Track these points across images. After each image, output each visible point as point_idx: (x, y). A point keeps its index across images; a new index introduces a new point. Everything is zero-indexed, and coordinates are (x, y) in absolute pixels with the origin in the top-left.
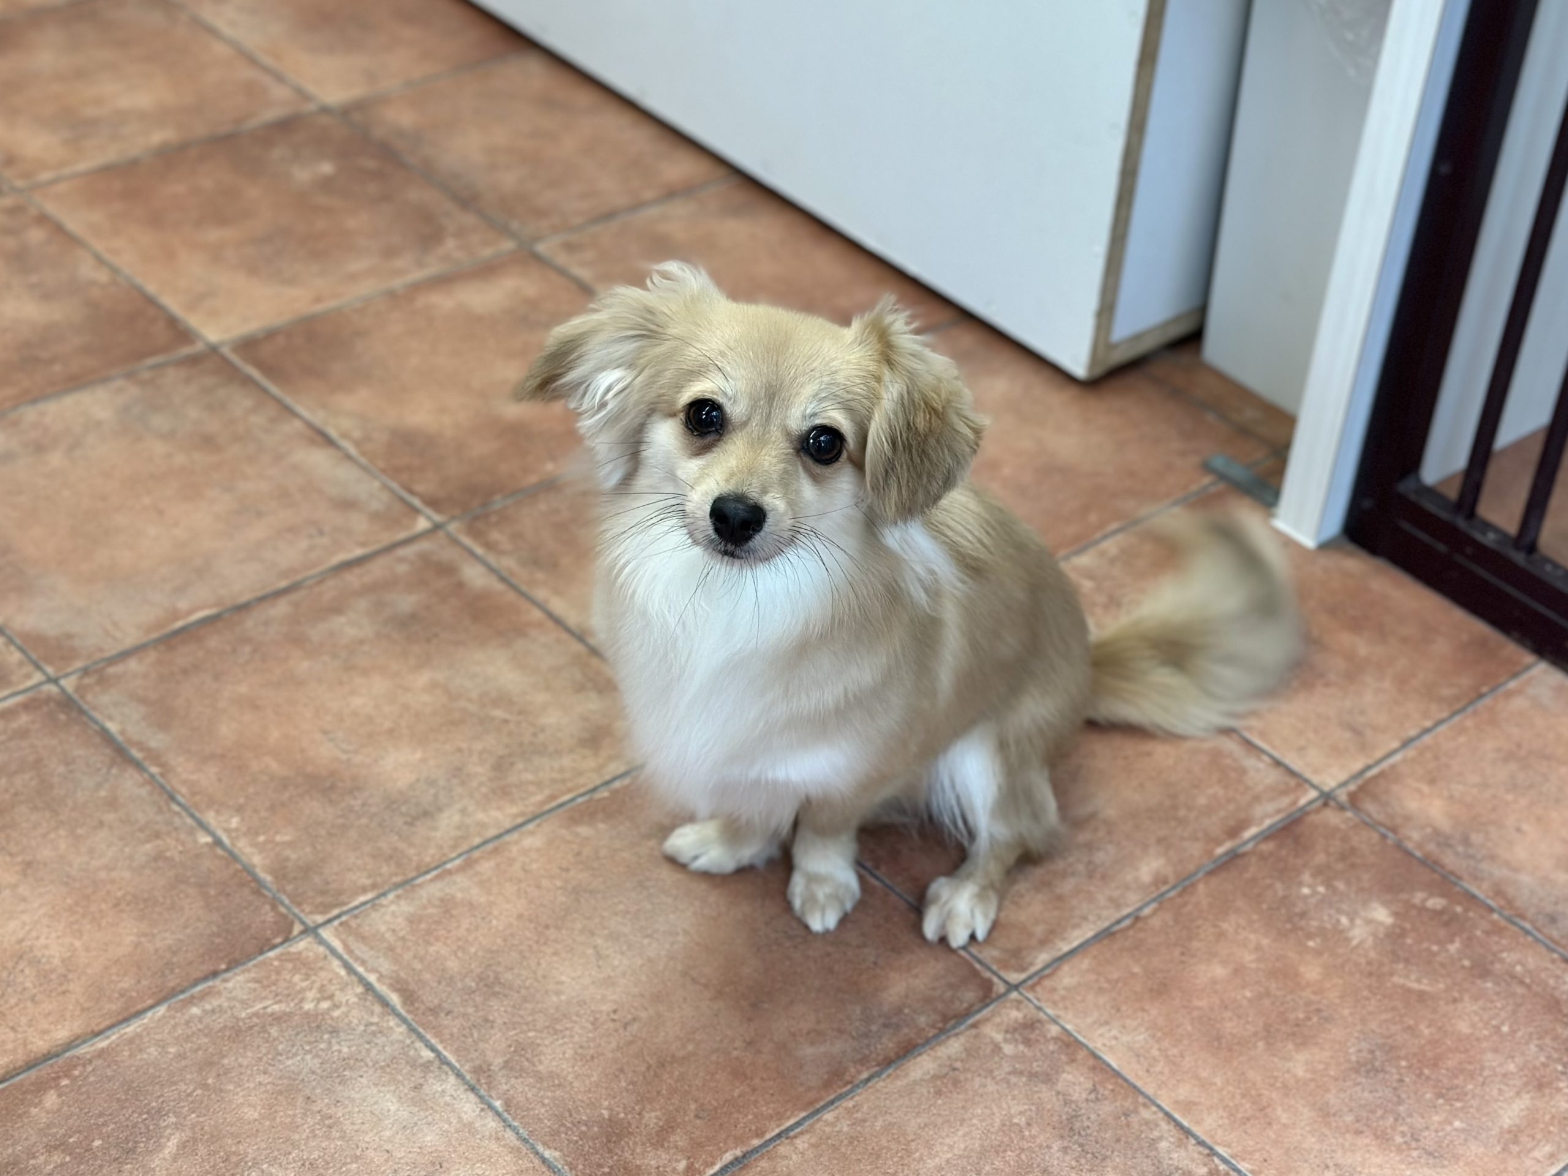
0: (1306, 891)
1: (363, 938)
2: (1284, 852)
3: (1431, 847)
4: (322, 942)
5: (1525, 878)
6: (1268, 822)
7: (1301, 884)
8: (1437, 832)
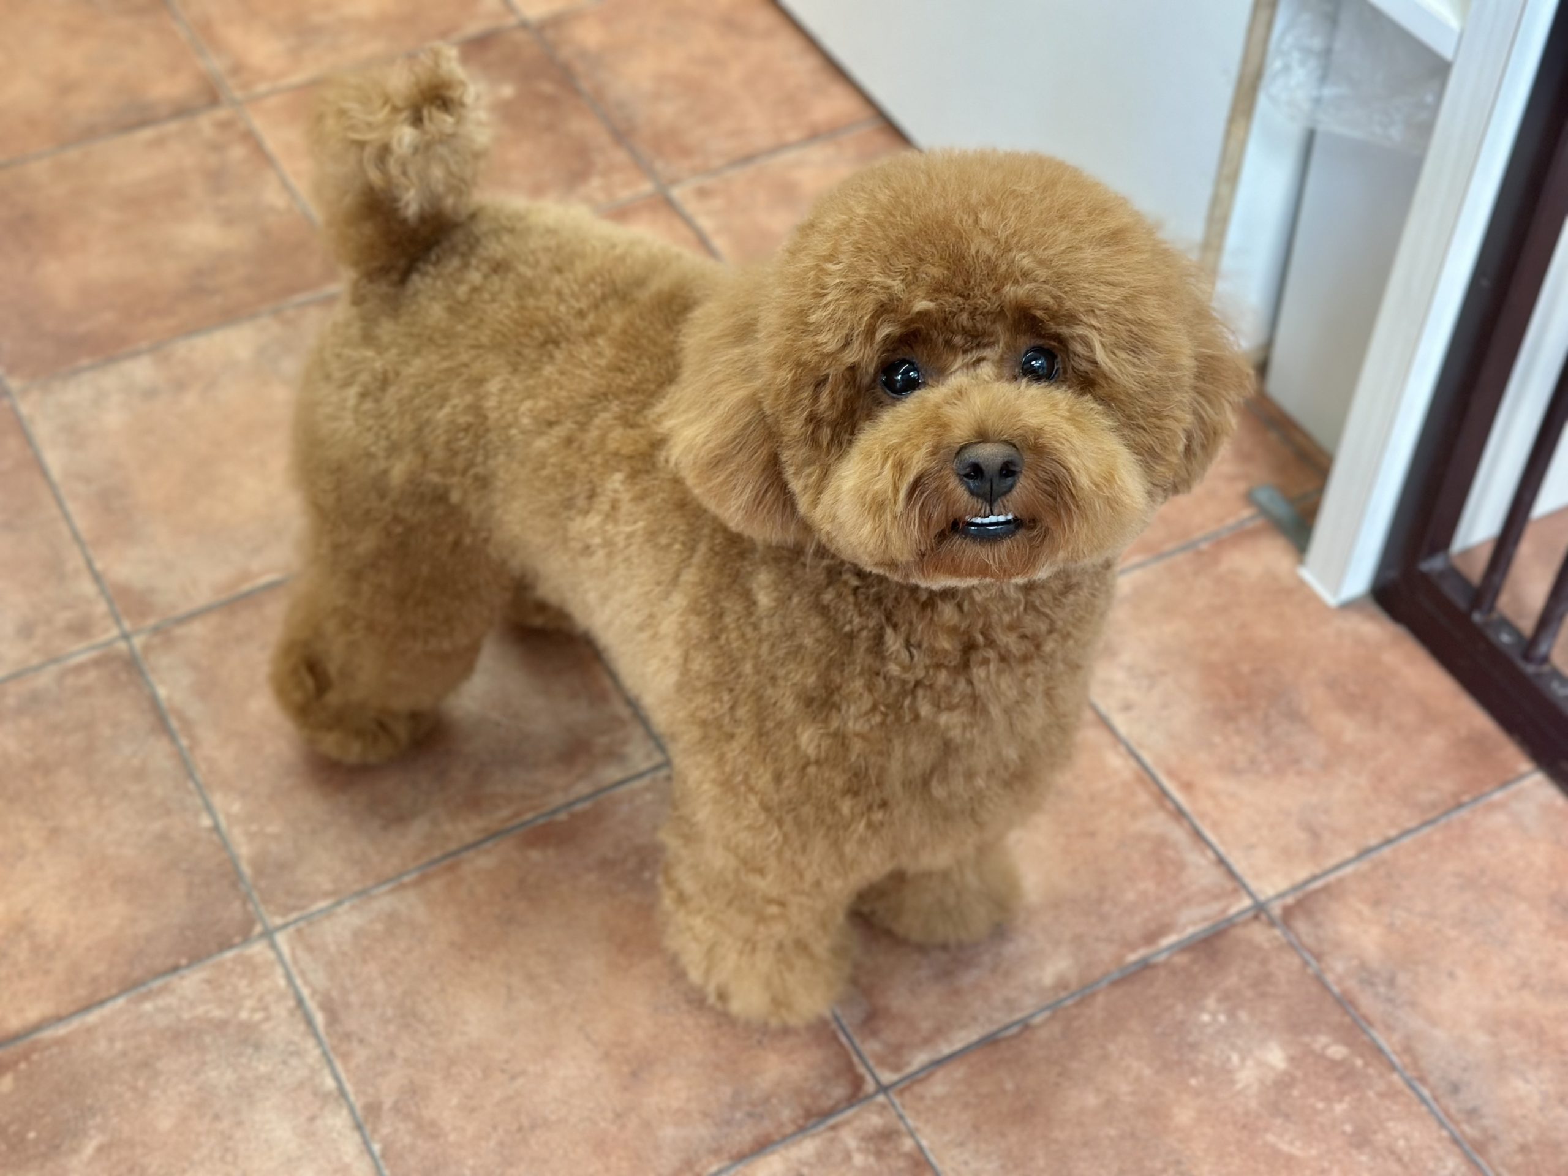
0: (1206, 1018)
1: (310, 949)
2: (1196, 968)
3: (1352, 984)
4: (273, 946)
5: (1440, 1034)
6: (1190, 930)
7: (1202, 1009)
8: (1363, 966)
